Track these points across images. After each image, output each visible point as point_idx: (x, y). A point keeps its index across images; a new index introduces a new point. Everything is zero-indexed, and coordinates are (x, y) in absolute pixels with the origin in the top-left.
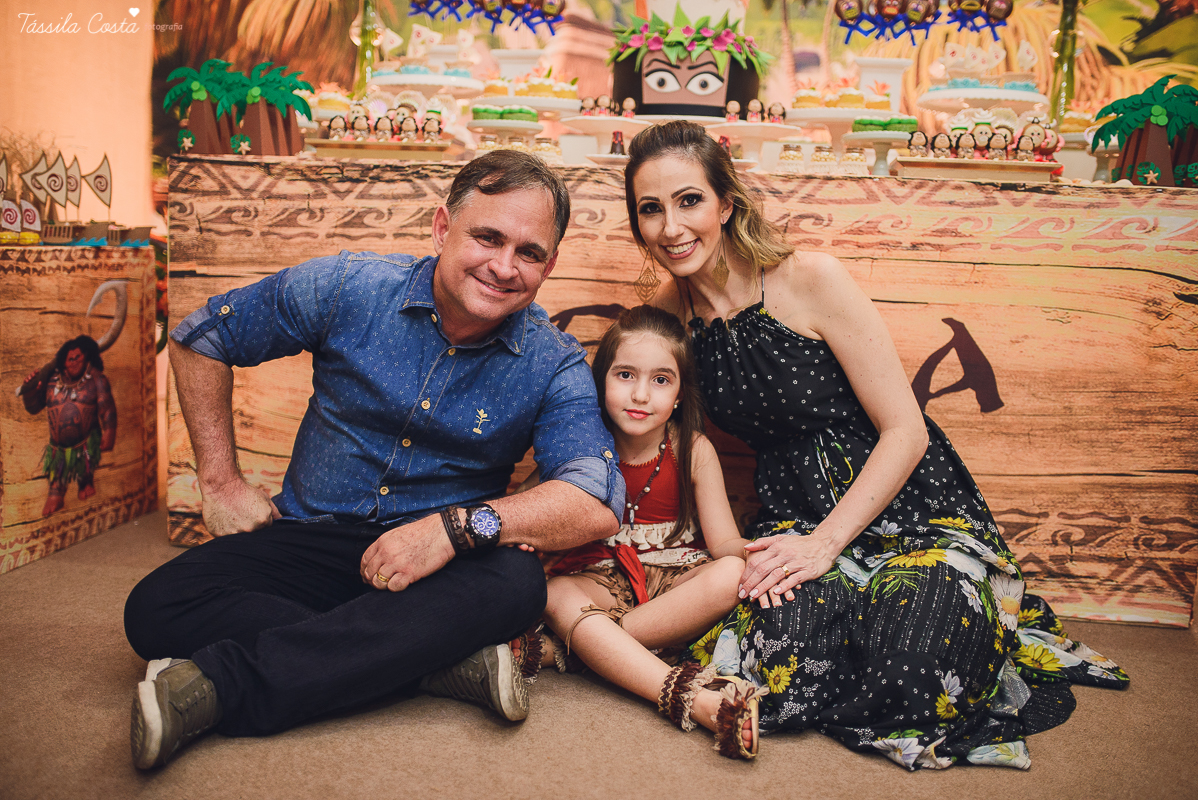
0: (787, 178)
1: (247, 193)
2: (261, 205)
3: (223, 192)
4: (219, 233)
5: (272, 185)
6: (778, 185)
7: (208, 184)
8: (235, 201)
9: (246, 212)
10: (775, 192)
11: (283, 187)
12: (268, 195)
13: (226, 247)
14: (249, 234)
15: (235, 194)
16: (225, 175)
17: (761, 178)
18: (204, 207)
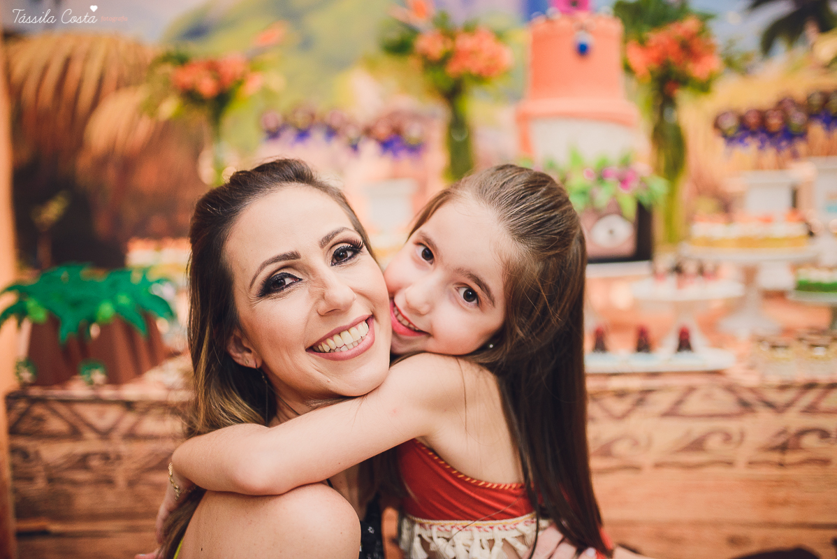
0: (783, 387)
1: (105, 435)
2: (124, 448)
3: (75, 434)
4: (75, 483)
5: (136, 424)
6: (774, 396)
7: (56, 425)
8: (91, 444)
9: (105, 457)
10: (770, 405)
11: (150, 425)
12: (131, 436)
13: (85, 499)
14: (109, 482)
15: (89, 435)
16: (77, 415)
17: (752, 390)
18: (53, 453)
